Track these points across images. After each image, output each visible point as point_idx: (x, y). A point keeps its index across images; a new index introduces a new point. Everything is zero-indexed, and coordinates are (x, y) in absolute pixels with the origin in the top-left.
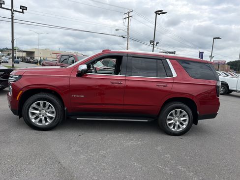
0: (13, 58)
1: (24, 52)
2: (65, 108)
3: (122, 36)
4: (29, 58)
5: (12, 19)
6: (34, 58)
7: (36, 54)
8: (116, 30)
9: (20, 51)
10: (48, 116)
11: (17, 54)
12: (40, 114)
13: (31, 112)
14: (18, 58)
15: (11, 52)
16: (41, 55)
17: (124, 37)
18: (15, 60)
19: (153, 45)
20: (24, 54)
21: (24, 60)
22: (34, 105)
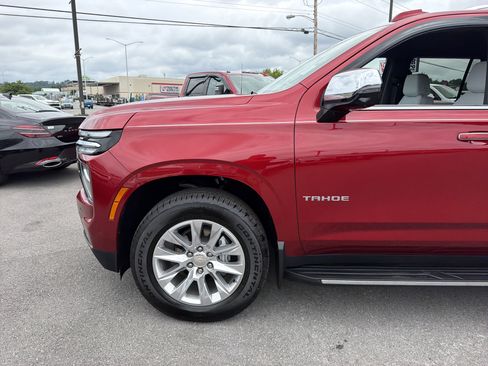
0: (82, 98)
1: (100, 85)
2: (281, 245)
3: (303, 30)
4: (109, 97)
5: (74, 12)
6: (118, 96)
7: (122, 88)
8: (289, 17)
9: (92, 84)
10: (218, 273)
11: (87, 91)
12: (190, 264)
13: (161, 261)
14: (90, 99)
15: (77, 88)
16: (132, 89)
17: (306, 32)
18: (86, 102)
20: (100, 90)
21: (102, 102)
22: (170, 235)
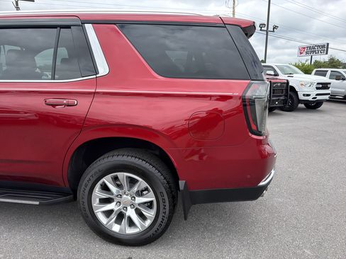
19: (267, 31)
